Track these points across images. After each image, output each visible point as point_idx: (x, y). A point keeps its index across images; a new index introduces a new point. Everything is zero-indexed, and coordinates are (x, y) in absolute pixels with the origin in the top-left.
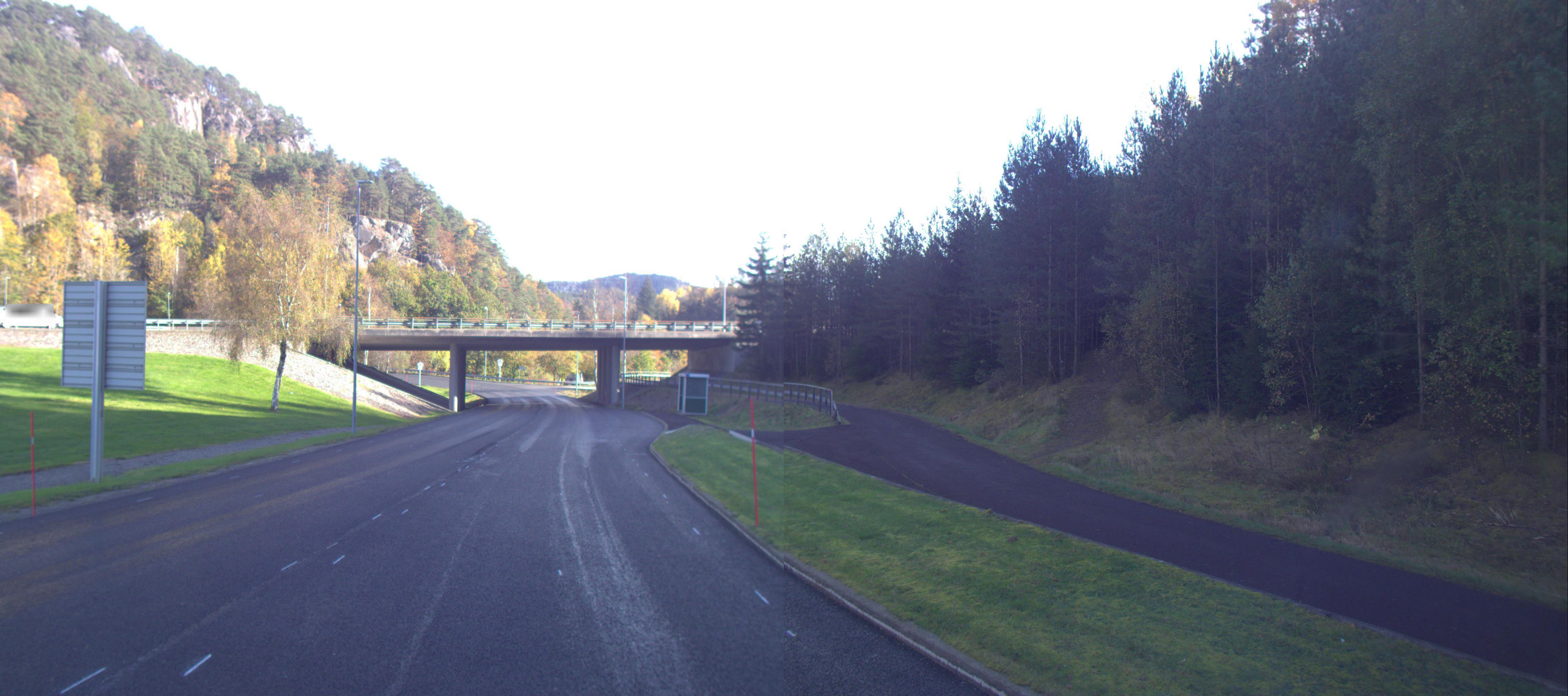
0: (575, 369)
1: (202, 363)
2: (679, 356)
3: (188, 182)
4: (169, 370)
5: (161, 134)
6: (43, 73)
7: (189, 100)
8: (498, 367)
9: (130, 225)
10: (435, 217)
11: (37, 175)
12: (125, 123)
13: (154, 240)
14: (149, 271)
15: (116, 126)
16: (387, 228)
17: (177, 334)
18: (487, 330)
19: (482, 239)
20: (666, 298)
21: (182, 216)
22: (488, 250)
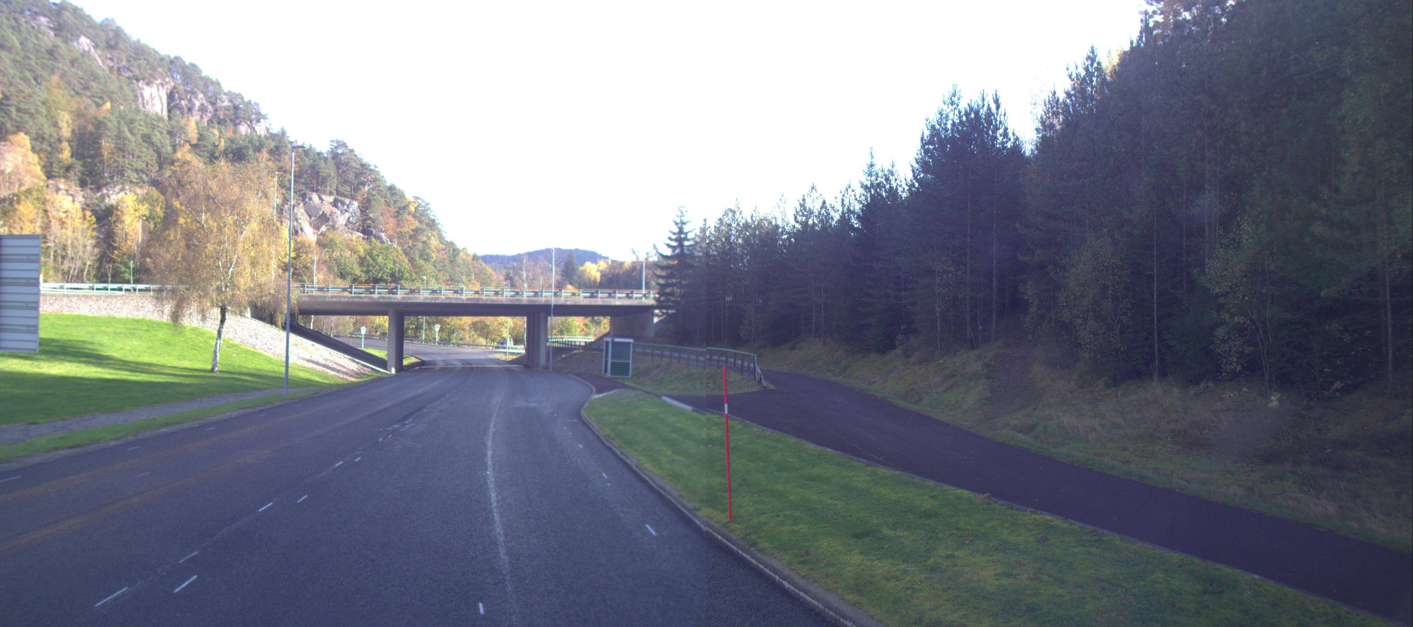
0: (506, 334)
1: (149, 326)
2: (600, 322)
3: (152, 160)
4: (115, 333)
5: (127, 115)
6: (18, 58)
7: (155, 86)
8: (435, 332)
9: (97, 199)
10: (379, 194)
11: (9, 152)
12: (94, 106)
13: (119, 213)
14: (114, 241)
15: (85, 108)
16: (335, 204)
17: (127, 298)
18: (423, 296)
19: (422, 215)
20: (588, 270)
21: (145, 191)
22: (428, 224)
